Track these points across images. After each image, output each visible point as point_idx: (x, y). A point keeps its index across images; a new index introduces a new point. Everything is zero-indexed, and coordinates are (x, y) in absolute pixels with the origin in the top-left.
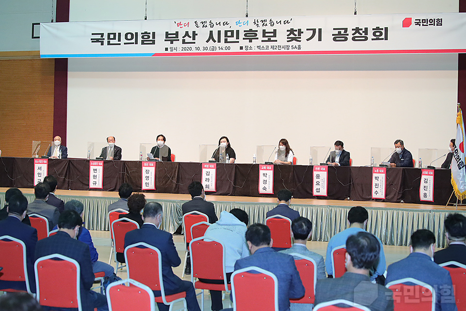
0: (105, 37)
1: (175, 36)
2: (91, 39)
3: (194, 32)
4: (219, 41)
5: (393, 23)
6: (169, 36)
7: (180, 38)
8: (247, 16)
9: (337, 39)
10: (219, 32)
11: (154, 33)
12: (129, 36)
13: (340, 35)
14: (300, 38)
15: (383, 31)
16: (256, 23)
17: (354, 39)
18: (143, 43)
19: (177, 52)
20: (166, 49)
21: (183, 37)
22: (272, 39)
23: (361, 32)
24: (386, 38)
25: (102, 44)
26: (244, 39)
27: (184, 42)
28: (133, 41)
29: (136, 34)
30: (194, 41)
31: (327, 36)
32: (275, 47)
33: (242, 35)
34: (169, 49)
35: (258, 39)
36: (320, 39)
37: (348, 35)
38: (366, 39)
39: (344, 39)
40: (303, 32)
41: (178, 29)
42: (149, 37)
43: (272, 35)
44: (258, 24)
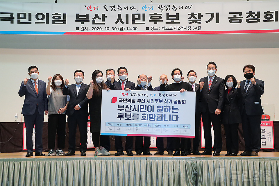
0: (15, 16)
1: (85, 17)
3: (104, 16)
4: (127, 23)
6: (80, 17)
7: (91, 19)
8: (151, 2)
9: (233, 21)
10: (127, 15)
11: (65, 15)
12: (40, 17)
13: (236, 18)
14: (200, 20)
15: (274, 15)
16: (161, 8)
17: (247, 21)
18: (54, 23)
19: (87, 31)
20: (77, 29)
21: (93, 19)
22: (175, 21)
23: (254, 15)
24: (276, 20)
25: (12, 22)
26: (150, 21)
27: (94, 23)
28: (45, 20)
29: (47, 15)
30: (103, 22)
31: (224, 19)
32: (178, 28)
33: (148, 18)
34: (80, 29)
35: (162, 21)
36: (218, 21)
37: (242, 18)
38: (259, 21)
39: (239, 21)
40: (202, 16)
41: (88, 12)
42: (60, 18)
43: (175, 18)
44: (162, 9)
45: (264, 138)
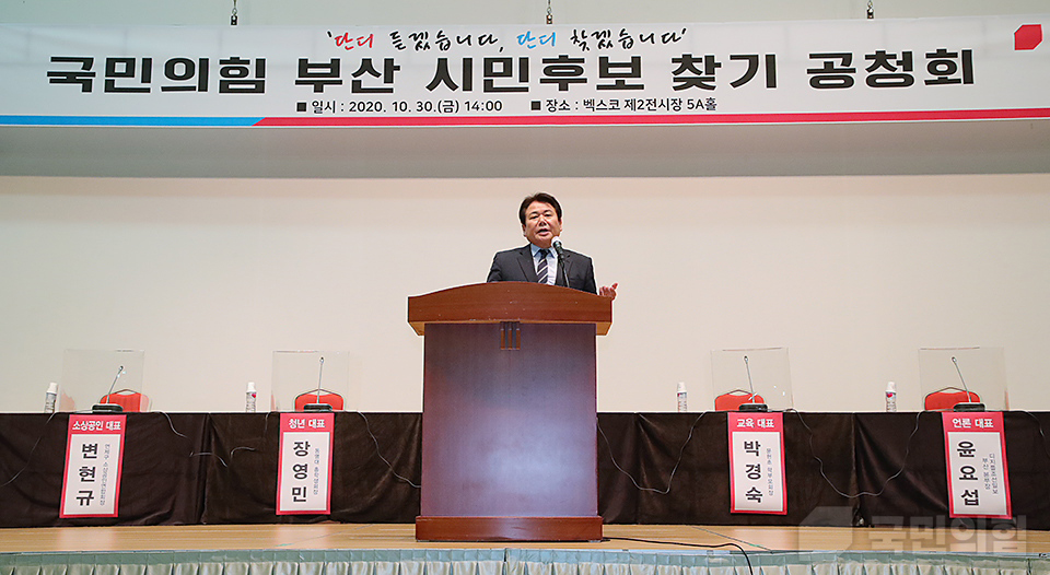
0: (99, 68)
1: (328, 71)
2: (49, 74)
3: (389, 64)
4: (468, 86)
5: (989, 39)
6: (310, 71)
7: (346, 75)
8: (549, 21)
9: (821, 82)
10: (468, 63)
11: (261, 64)
12: (180, 69)
13: (831, 72)
14: (713, 79)
15: (958, 62)
16: (580, 38)
17: (871, 81)
18: (224, 88)
19: (334, 115)
20: (302, 107)
21: (355, 75)
22: (628, 81)
23: (892, 62)
24: (968, 79)
25: (87, 87)
26: (542, 81)
27: (357, 88)
28: (194, 81)
29: (204, 63)
30: (388, 86)
31: (794, 75)
32: (638, 105)
33: (536, 71)
34: (309, 107)
35: (585, 81)
36: (771, 83)
37: (853, 71)
38: (909, 81)
39: (842, 82)
40: (719, 65)
41: (338, 53)
42: (245, 72)
43: (629, 70)
44: (585, 43)
45: (972, 478)
